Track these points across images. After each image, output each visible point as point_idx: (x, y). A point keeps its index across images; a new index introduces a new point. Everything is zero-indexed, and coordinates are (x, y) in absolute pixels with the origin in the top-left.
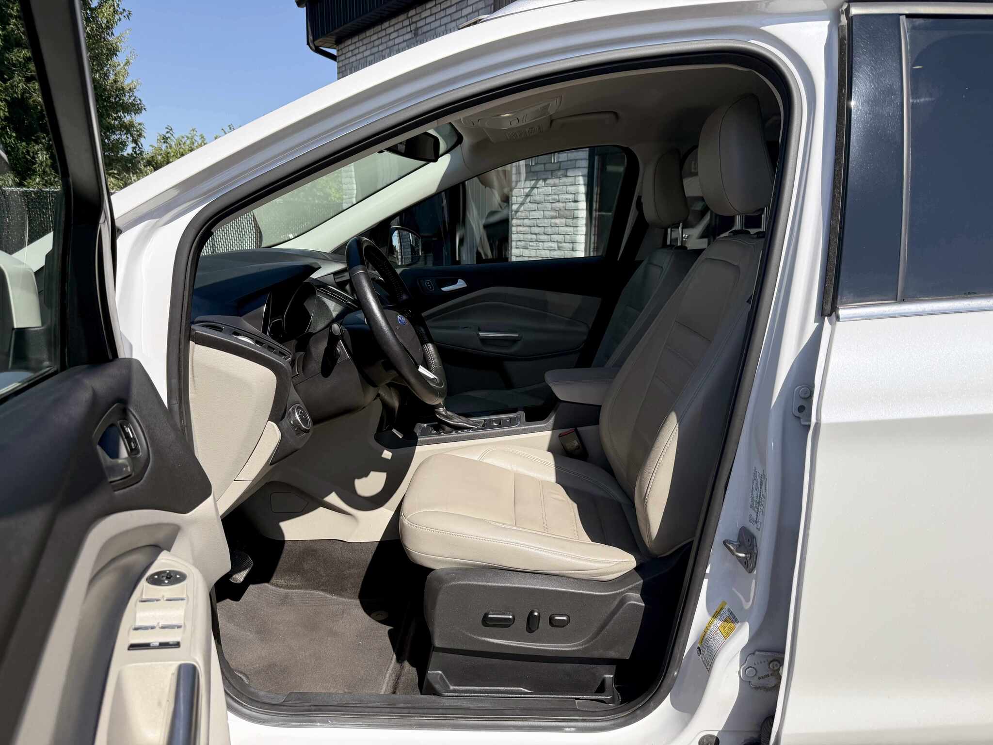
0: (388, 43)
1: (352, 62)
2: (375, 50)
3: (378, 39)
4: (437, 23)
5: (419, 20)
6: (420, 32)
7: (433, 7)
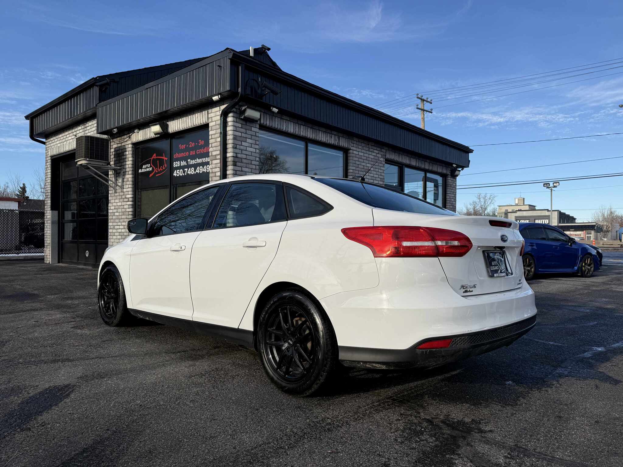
0: (66, 139)
3: (62, 137)
5: (77, 131)
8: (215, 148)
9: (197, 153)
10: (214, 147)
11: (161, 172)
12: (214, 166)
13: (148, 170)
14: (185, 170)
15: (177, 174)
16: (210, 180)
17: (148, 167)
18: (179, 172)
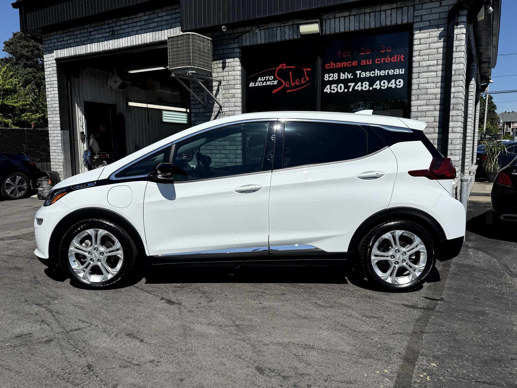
0: (89, 37)
1: (58, 46)
2: (79, 40)
3: (81, 33)
4: (130, 30)
5: (115, 26)
6: (116, 33)
7: (126, 20)
8: (426, 57)
9: (377, 62)
10: (425, 55)
11: (296, 86)
12: (422, 80)
13: (268, 83)
14: (349, 84)
15: (331, 90)
16: (413, 98)
17: (269, 80)
18: (336, 89)
